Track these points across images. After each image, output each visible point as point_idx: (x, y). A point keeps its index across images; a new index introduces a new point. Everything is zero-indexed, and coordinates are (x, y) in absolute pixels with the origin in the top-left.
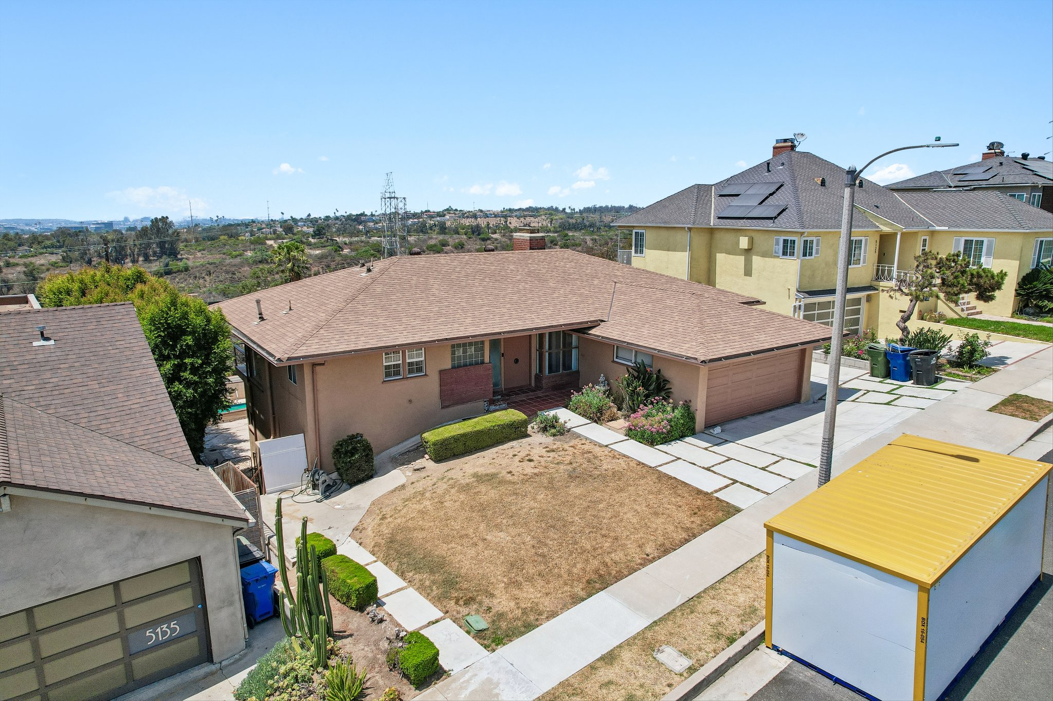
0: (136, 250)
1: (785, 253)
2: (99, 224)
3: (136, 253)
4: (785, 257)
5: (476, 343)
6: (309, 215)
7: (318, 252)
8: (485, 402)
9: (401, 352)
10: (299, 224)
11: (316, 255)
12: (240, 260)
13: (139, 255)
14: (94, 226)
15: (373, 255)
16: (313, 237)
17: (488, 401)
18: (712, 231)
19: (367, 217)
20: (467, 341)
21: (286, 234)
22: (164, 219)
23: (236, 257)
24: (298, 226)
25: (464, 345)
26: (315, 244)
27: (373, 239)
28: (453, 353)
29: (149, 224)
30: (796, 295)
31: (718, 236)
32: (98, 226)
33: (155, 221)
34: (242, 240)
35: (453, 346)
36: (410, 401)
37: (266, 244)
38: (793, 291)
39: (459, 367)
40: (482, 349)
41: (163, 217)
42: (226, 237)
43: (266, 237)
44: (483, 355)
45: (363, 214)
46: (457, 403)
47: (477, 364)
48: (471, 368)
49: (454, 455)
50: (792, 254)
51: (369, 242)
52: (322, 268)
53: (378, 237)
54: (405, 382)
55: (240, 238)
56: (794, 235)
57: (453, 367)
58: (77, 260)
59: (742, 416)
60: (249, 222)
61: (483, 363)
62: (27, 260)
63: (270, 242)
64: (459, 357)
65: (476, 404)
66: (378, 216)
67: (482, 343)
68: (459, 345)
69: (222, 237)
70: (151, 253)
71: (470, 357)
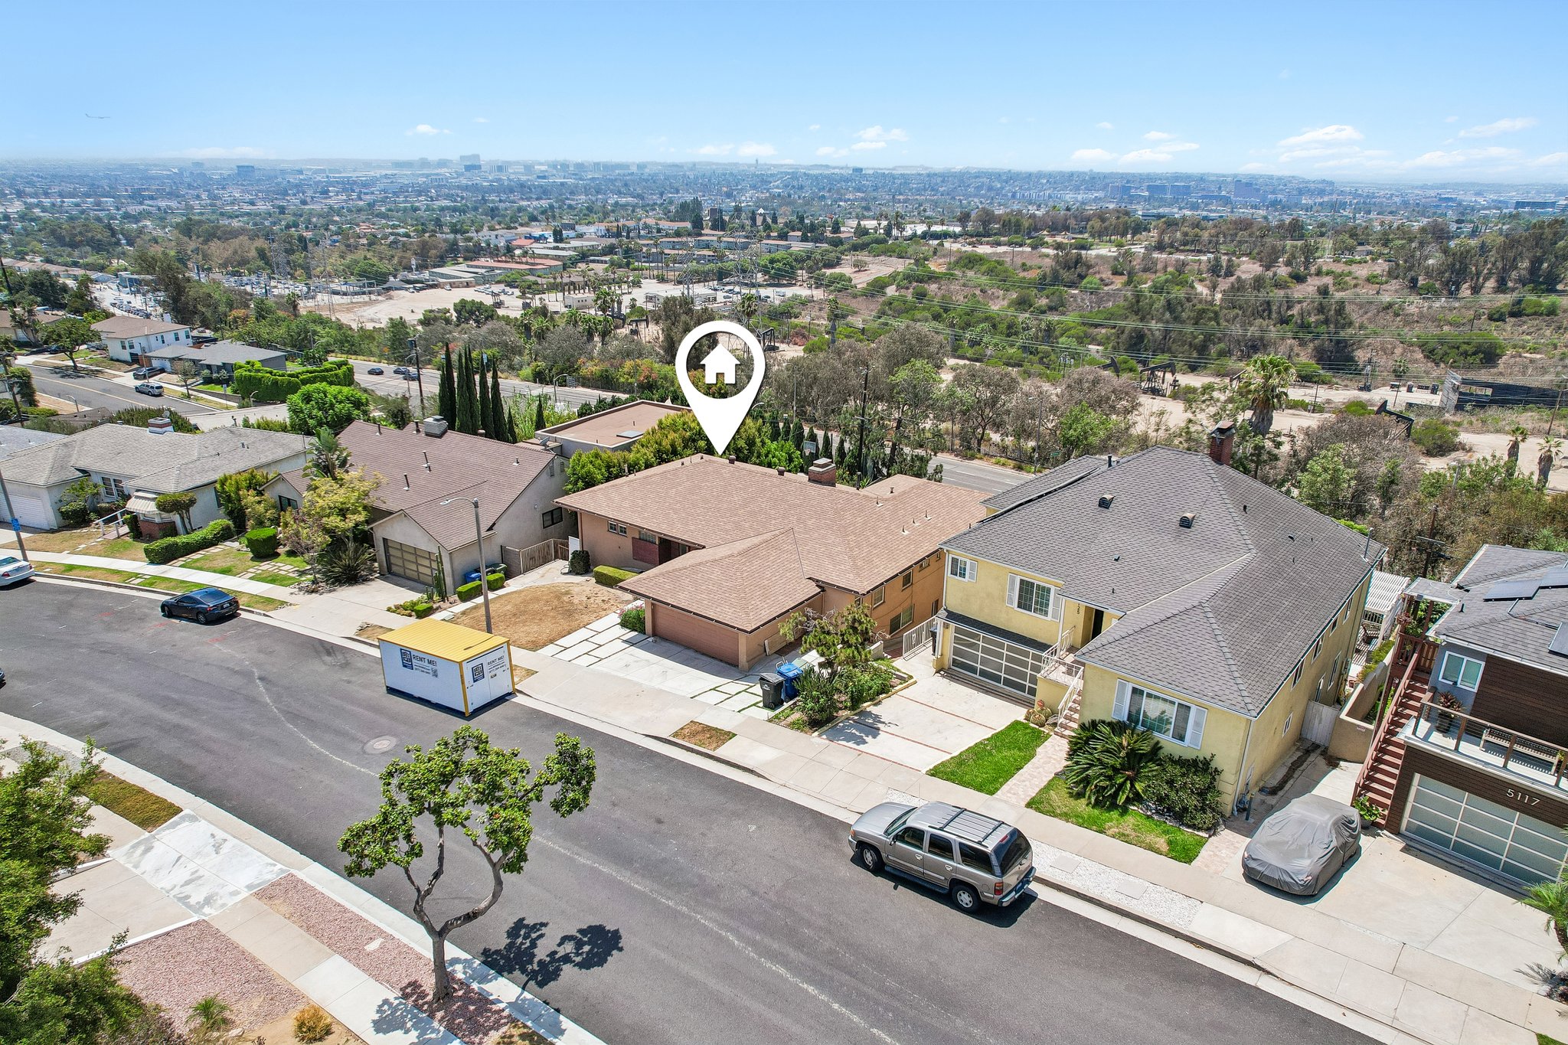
36: (619, 547)
39: (643, 540)
44: (655, 539)
46: (641, 560)
47: (652, 542)
48: (648, 544)
54: (617, 535)
57: (640, 539)
61: (655, 543)
64: (643, 534)
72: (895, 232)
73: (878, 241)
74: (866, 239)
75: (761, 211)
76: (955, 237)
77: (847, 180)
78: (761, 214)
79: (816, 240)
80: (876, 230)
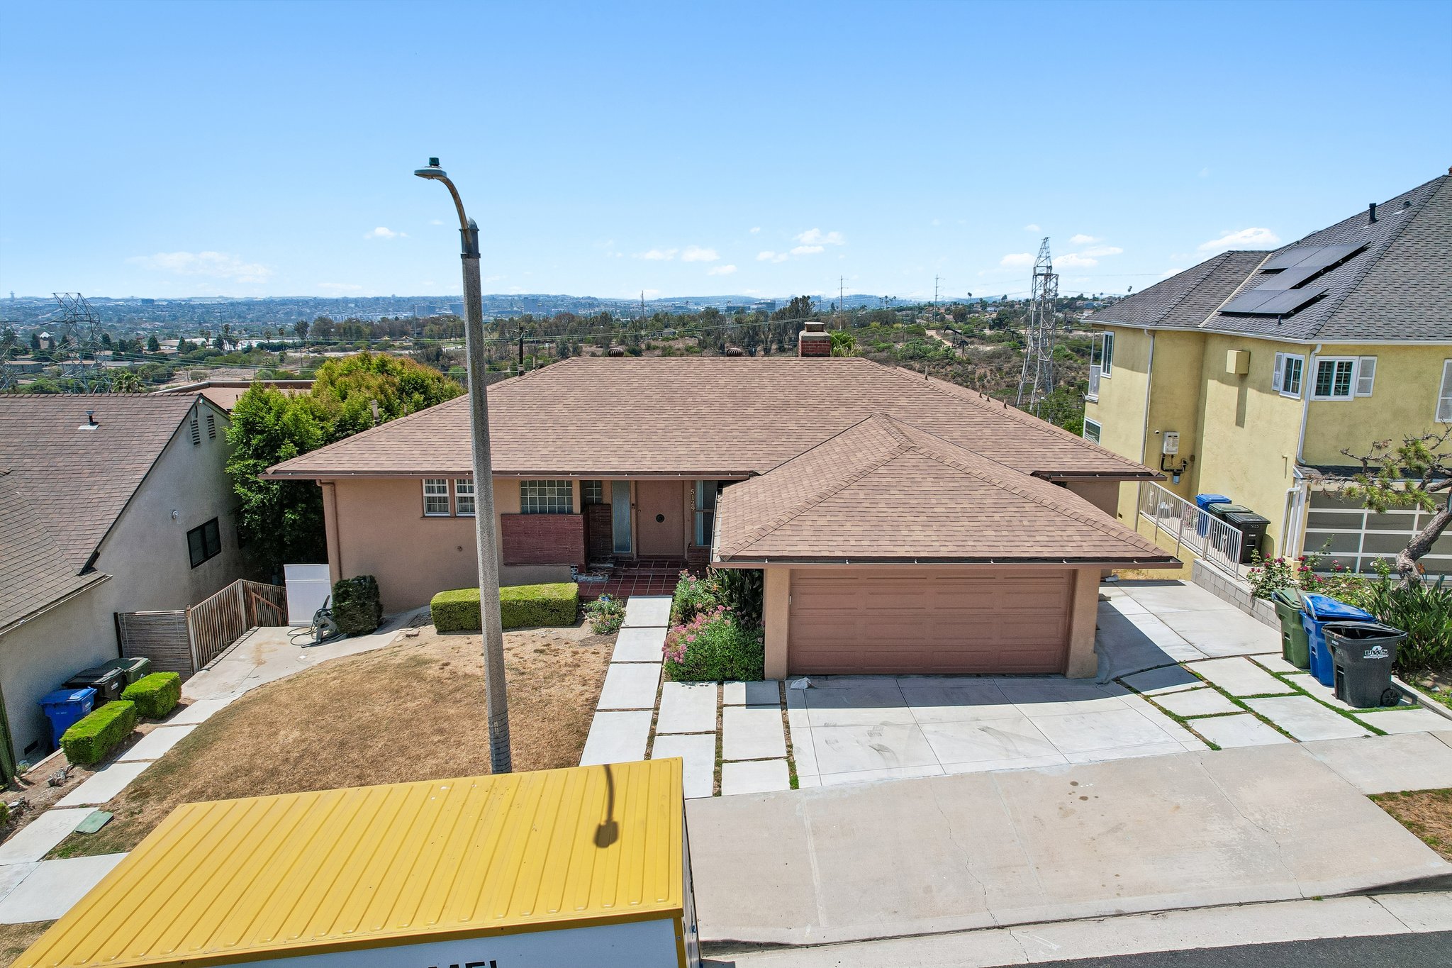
0: (770, 336)
1: (1286, 388)
2: (761, 304)
3: (769, 340)
4: (1286, 394)
5: (560, 483)
6: (1005, 297)
7: (988, 348)
8: (572, 567)
9: (447, 481)
10: (989, 309)
11: (986, 353)
12: (886, 355)
13: (772, 342)
14: (756, 306)
15: (1068, 356)
16: (991, 328)
17: (576, 567)
18: (1204, 338)
19: (1085, 302)
20: (547, 478)
21: (956, 322)
22: (805, 299)
23: (883, 350)
24: (986, 312)
25: (542, 483)
26: (990, 337)
27: (1075, 333)
28: (524, 493)
29: (789, 304)
30: (1295, 472)
31: (1214, 347)
32: (760, 306)
33: (795, 301)
34: (898, 328)
35: (523, 484)
36: (460, 548)
37: (925, 334)
38: (1292, 461)
39: (533, 512)
40: (570, 493)
41: (804, 296)
42: (878, 324)
43: (928, 325)
44: (570, 502)
45: (1081, 298)
46: (527, 562)
47: (561, 512)
48: (551, 518)
49: (462, 628)
50: (1295, 390)
51: (1067, 338)
52: (991, 370)
53: (1085, 331)
54: (452, 522)
55: (895, 326)
56: (1301, 351)
57: (524, 512)
58: (711, 345)
59: (899, 673)
60: (925, 306)
61: (570, 512)
62: (666, 344)
63: (930, 333)
64: (533, 501)
65: (557, 568)
66: (1103, 300)
67: (570, 483)
68: (533, 483)
69: (873, 324)
70: (786, 340)
71: (552, 501)
72: (227, 347)
73: (211, 354)
74: (195, 353)
75: (45, 335)
76: (295, 347)
77: (137, 311)
78: (45, 339)
79: (133, 358)
80: (203, 345)
